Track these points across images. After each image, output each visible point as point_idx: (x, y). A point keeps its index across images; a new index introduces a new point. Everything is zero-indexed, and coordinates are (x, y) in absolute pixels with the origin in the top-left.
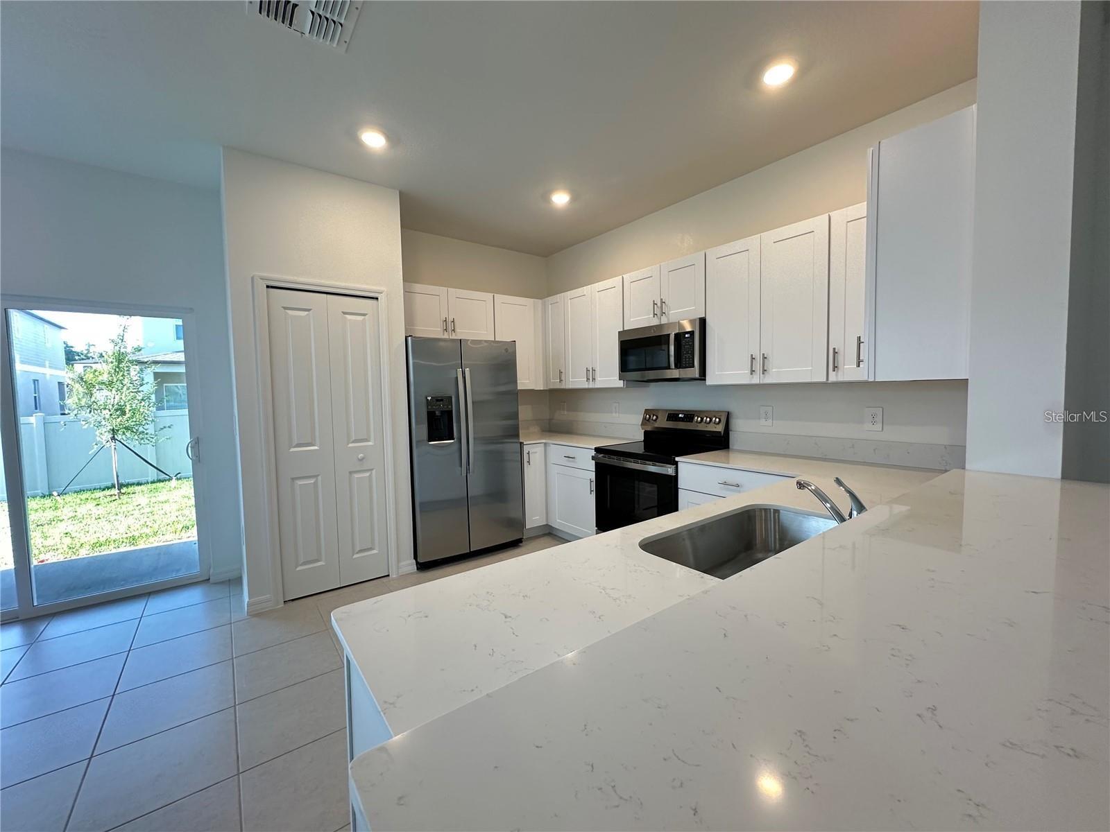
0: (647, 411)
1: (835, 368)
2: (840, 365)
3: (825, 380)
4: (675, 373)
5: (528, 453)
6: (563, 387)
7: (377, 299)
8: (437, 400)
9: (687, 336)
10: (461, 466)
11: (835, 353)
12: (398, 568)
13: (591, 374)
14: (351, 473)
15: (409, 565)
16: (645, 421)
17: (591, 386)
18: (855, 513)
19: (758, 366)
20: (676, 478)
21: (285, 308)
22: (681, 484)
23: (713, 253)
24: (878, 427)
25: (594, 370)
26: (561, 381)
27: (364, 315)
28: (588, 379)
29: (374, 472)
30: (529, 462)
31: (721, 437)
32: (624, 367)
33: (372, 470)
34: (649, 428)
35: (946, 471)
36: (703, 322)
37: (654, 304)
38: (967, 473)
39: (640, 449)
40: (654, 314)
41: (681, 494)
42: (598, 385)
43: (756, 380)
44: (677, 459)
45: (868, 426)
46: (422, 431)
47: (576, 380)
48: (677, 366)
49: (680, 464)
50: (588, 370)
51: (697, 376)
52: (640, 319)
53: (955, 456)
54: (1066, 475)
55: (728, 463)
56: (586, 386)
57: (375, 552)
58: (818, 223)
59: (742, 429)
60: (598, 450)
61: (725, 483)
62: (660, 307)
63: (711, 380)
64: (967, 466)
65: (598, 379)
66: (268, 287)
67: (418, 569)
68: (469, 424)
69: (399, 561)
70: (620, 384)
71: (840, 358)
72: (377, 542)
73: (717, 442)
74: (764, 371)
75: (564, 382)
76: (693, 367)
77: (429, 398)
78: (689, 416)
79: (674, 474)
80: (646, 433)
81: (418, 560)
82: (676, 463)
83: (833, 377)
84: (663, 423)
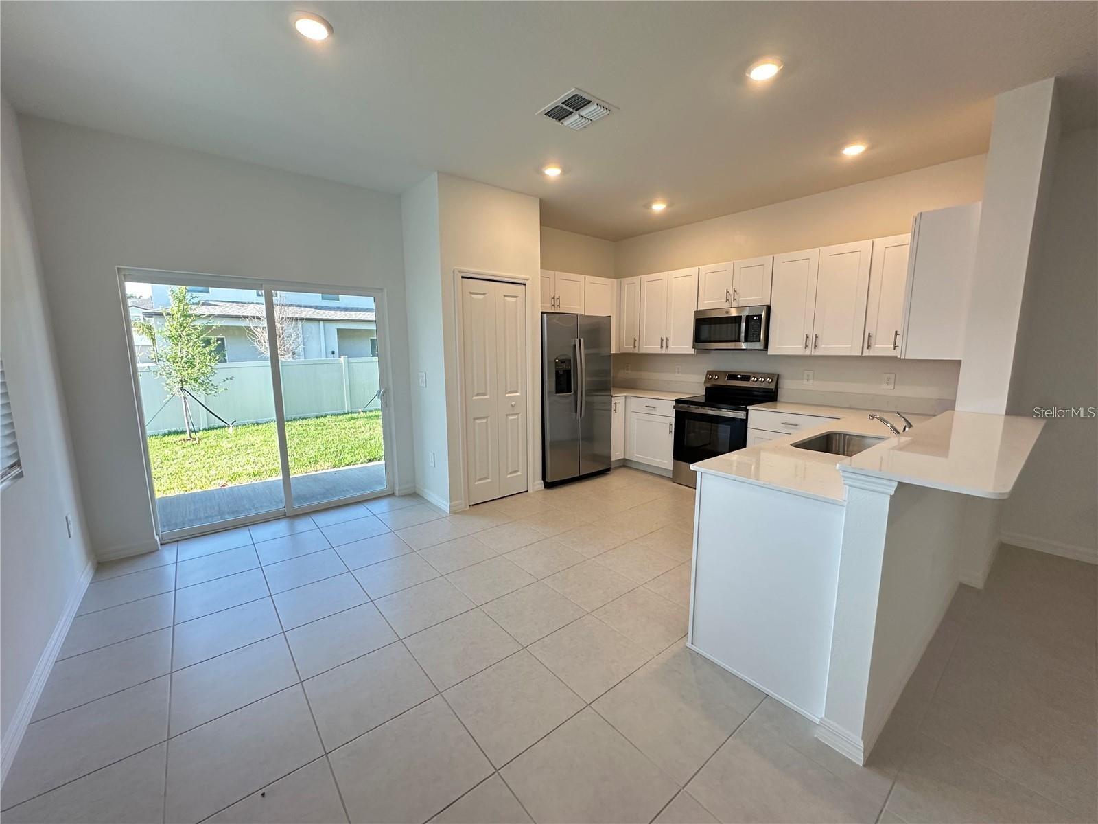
0: (709, 373)
1: (869, 347)
2: (872, 345)
3: (860, 354)
4: (743, 345)
5: (615, 404)
6: (636, 351)
7: (525, 284)
8: (562, 362)
9: (755, 318)
10: (576, 412)
11: (869, 336)
12: (534, 485)
13: (665, 342)
14: (507, 415)
15: (539, 484)
16: (707, 380)
17: (663, 352)
18: (907, 429)
19: (811, 344)
20: (746, 421)
21: (471, 293)
22: (749, 425)
23: (780, 258)
24: (891, 386)
25: (667, 340)
26: (635, 347)
27: (516, 297)
28: (662, 347)
29: (520, 415)
30: (616, 410)
31: (773, 392)
32: (698, 338)
33: (519, 414)
34: (709, 385)
35: (935, 416)
36: (769, 308)
37: (728, 292)
38: (956, 413)
39: (703, 400)
40: (727, 300)
41: (749, 431)
42: (670, 351)
43: (808, 352)
44: (748, 407)
45: (884, 386)
46: (551, 384)
47: (650, 346)
48: (746, 340)
49: (749, 411)
50: (662, 340)
51: (762, 348)
52: (714, 303)
53: (949, 405)
54: (1007, 413)
55: (775, 408)
56: (660, 352)
57: (519, 473)
58: (865, 245)
59: (788, 387)
60: (678, 401)
61: (786, 424)
62: (731, 296)
63: (771, 351)
64: (956, 409)
65: (671, 346)
66: (463, 277)
67: (545, 487)
68: (582, 378)
69: (534, 482)
70: (693, 351)
71: (872, 340)
72: (521, 467)
73: (769, 396)
74: (815, 346)
75: (637, 348)
76: (759, 341)
77: (557, 361)
78: (746, 378)
79: (745, 418)
80: (707, 389)
81: (547, 480)
82: (747, 411)
83: (866, 353)
84: (724, 382)
